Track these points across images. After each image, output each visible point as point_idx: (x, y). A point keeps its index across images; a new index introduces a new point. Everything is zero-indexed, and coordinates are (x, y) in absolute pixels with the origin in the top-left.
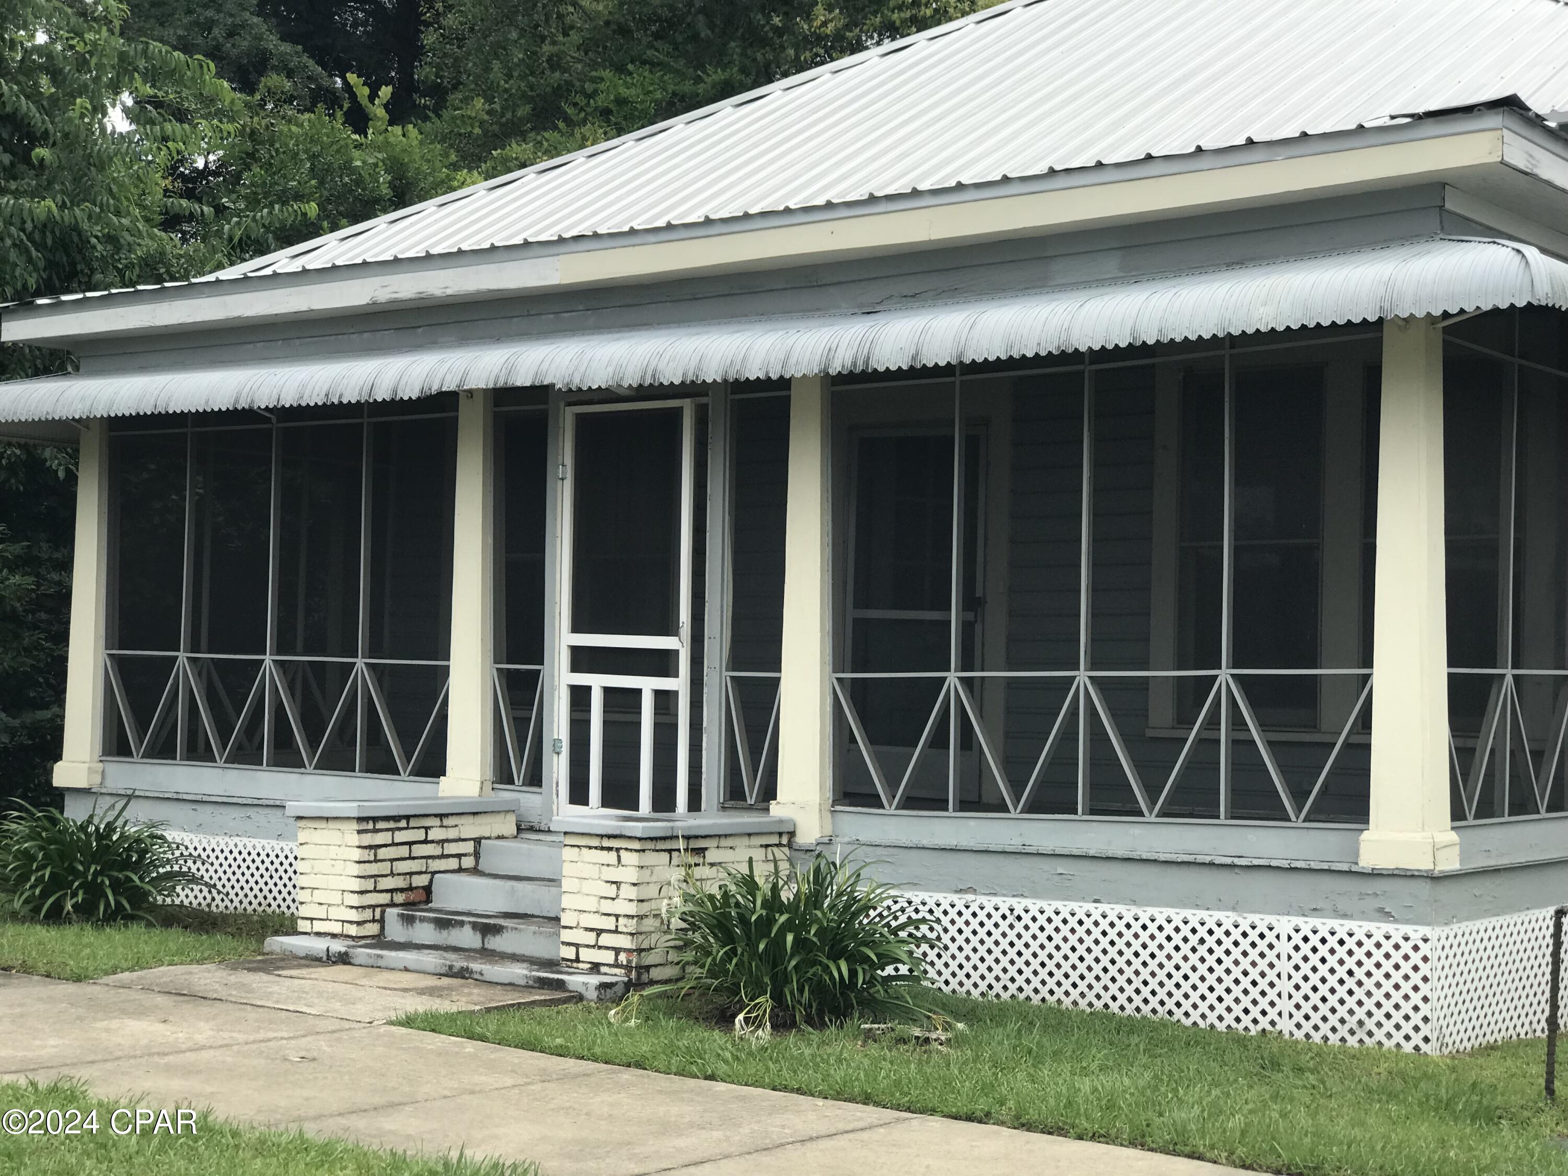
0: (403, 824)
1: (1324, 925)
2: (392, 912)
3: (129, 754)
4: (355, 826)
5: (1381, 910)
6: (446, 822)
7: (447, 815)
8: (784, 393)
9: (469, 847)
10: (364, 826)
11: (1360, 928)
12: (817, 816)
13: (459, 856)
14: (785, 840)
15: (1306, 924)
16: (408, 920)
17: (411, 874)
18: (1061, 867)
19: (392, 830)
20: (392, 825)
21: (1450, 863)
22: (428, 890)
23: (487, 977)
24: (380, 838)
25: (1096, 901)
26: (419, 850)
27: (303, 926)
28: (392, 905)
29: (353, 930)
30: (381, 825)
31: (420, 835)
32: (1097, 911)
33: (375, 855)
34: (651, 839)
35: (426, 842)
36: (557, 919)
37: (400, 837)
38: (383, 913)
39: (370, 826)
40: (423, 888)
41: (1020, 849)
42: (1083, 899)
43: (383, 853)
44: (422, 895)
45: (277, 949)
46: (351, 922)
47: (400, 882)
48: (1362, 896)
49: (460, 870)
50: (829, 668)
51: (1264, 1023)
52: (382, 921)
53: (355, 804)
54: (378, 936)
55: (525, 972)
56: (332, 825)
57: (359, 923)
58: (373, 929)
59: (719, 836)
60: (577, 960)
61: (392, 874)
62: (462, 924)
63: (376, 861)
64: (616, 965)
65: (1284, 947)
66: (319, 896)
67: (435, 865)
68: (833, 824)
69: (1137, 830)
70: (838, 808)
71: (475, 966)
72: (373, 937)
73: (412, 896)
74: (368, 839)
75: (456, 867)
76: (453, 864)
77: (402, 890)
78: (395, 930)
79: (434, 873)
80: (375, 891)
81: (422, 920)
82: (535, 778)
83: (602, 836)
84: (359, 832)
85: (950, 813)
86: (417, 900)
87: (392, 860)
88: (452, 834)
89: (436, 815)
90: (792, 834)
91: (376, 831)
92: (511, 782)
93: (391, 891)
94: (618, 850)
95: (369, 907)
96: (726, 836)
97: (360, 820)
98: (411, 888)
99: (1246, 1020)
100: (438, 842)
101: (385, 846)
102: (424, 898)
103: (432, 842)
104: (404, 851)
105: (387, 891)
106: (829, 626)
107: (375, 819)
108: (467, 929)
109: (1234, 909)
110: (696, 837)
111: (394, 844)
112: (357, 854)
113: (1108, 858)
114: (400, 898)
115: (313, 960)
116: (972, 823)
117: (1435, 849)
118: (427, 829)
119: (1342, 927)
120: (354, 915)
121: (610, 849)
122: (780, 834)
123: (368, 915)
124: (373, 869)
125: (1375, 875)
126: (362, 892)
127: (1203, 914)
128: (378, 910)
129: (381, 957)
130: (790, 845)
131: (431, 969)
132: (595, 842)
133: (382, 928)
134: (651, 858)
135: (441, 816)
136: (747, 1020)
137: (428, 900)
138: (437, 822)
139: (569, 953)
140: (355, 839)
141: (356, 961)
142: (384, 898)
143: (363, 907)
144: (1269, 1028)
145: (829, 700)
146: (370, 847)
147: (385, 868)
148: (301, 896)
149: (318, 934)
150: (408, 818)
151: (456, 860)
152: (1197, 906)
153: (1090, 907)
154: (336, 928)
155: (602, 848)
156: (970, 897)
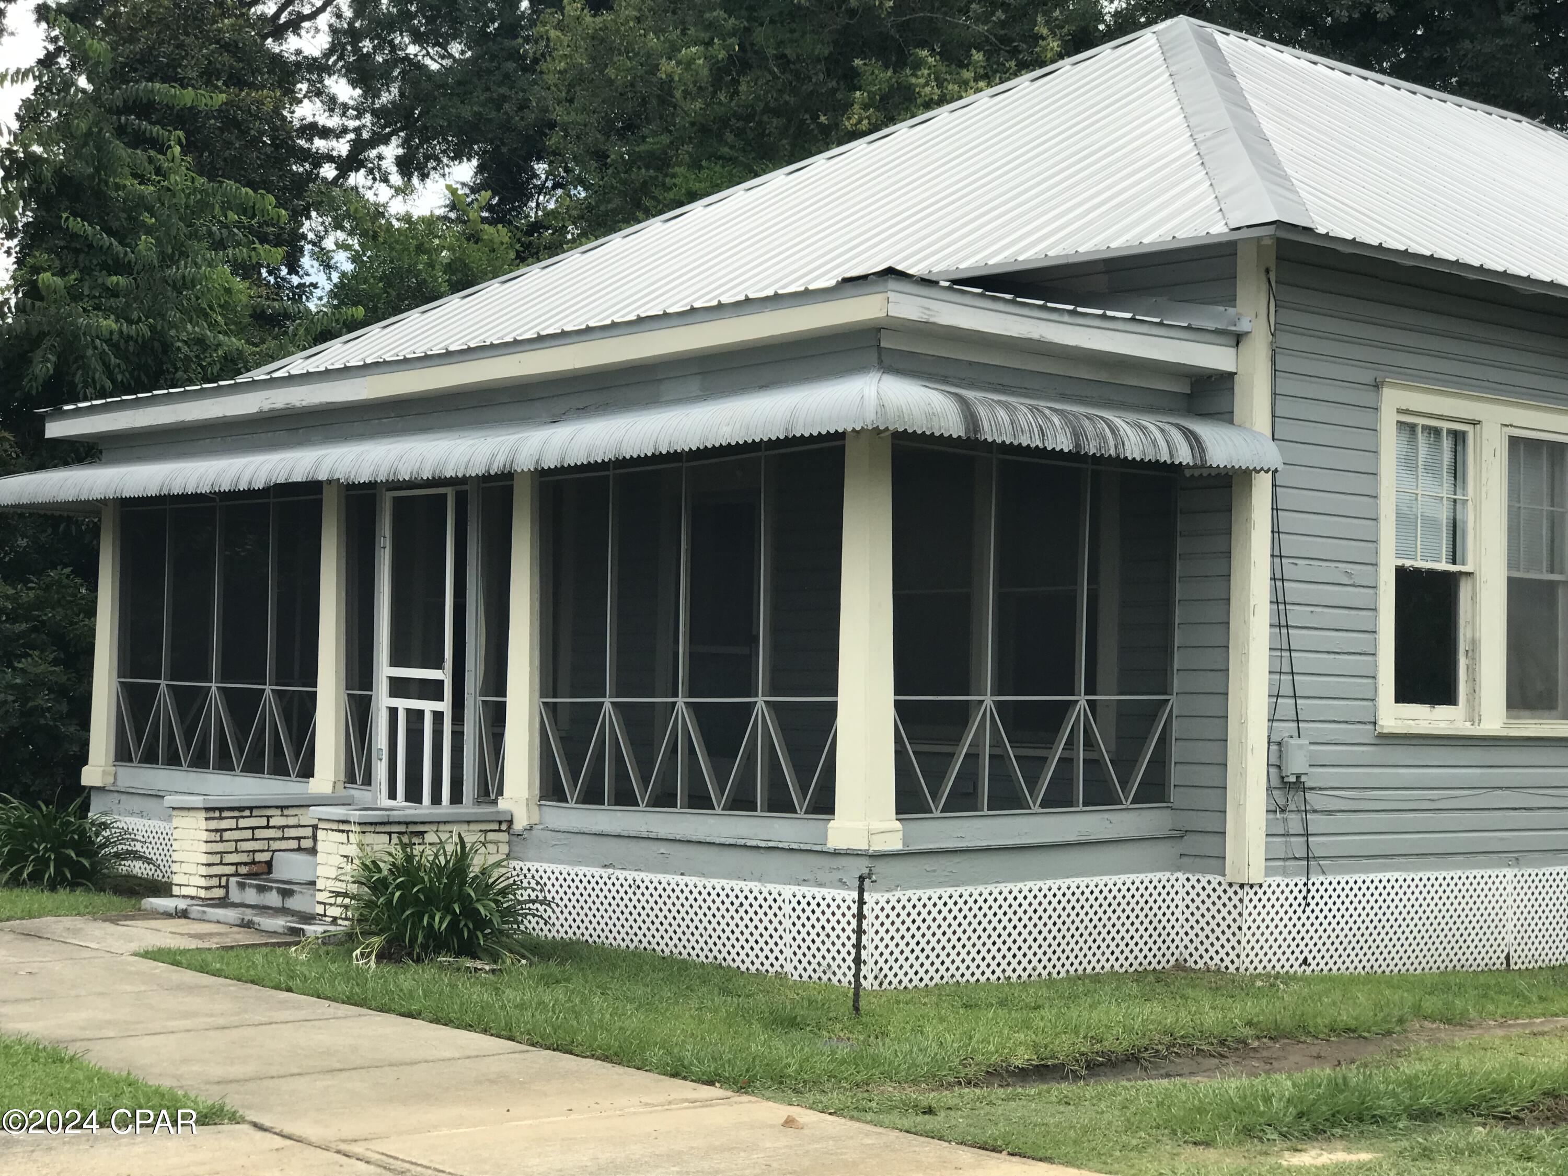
0: (247, 813)
1: (809, 891)
2: (233, 880)
3: (131, 760)
4: (203, 814)
5: (840, 880)
6: (286, 812)
7: (287, 807)
8: (509, 483)
9: (308, 832)
10: (211, 814)
11: (829, 893)
12: (525, 808)
13: (299, 839)
14: (504, 827)
15: (800, 890)
16: (242, 886)
17: (254, 851)
18: (663, 848)
19: (237, 818)
20: (236, 814)
21: (895, 844)
22: (269, 864)
23: (262, 928)
24: (224, 824)
25: (682, 874)
26: (259, 834)
27: (176, 890)
28: (236, 874)
29: (202, 893)
30: (225, 814)
31: (263, 822)
32: (682, 880)
33: (221, 837)
34: (371, 824)
35: (268, 827)
36: (313, 883)
37: (243, 823)
38: (228, 881)
39: (217, 814)
40: (266, 862)
41: (645, 835)
42: (675, 873)
43: (227, 835)
44: (264, 868)
45: (148, 907)
46: (202, 887)
47: (244, 858)
48: (831, 870)
49: (299, 849)
50: (537, 694)
51: (777, 967)
52: (226, 887)
53: (202, 798)
54: (224, 898)
55: (283, 923)
56: (192, 813)
57: (207, 888)
58: (220, 893)
59: (439, 823)
60: (325, 915)
61: (237, 851)
62: (271, 888)
63: (222, 841)
64: (346, 919)
65: (787, 909)
66: (185, 868)
67: (275, 845)
68: (541, 815)
69: (711, 820)
70: (543, 802)
71: (256, 919)
72: (219, 899)
73: (255, 869)
74: (214, 825)
75: (296, 846)
76: (293, 844)
77: (245, 864)
78: (235, 895)
79: (274, 851)
80: (221, 863)
81: (250, 886)
82: (368, 780)
83: (339, 821)
84: (206, 819)
85: (606, 807)
86: (260, 871)
87: (237, 841)
88: (292, 821)
89: (277, 807)
90: (510, 822)
91: (221, 818)
92: (354, 782)
93: (236, 864)
94: (348, 832)
95: (216, 876)
96: (445, 823)
97: (207, 809)
98: (254, 863)
99: (767, 965)
100: (279, 828)
101: (231, 830)
102: (266, 870)
103: (274, 827)
104: (248, 834)
105: (232, 864)
106: (537, 663)
107: (221, 810)
108: (274, 892)
109: (760, 880)
110: (415, 823)
111: (237, 829)
112: (205, 836)
113: (689, 842)
114: (243, 870)
115: (168, 915)
116: (619, 814)
117: (871, 834)
118: (268, 817)
119: (819, 892)
120: (203, 882)
121: (343, 831)
122: (500, 822)
123: (215, 882)
124: (220, 847)
125: (836, 853)
126: (209, 865)
127: (742, 884)
128: (224, 880)
129: (204, 912)
130: (508, 830)
131: (232, 921)
132: (335, 826)
133: (227, 892)
134: (369, 838)
135: (282, 808)
136: (362, 954)
137: (270, 871)
138: (279, 812)
139: (320, 909)
140: (203, 824)
141: (192, 916)
142: (230, 870)
143: (211, 876)
144: (779, 970)
145: (537, 720)
146: (217, 831)
147: (231, 846)
148: (175, 867)
149: (184, 897)
150: (251, 809)
151: (296, 842)
152: (739, 878)
153: (678, 878)
154: (192, 892)
155: (339, 831)
156: (610, 871)
